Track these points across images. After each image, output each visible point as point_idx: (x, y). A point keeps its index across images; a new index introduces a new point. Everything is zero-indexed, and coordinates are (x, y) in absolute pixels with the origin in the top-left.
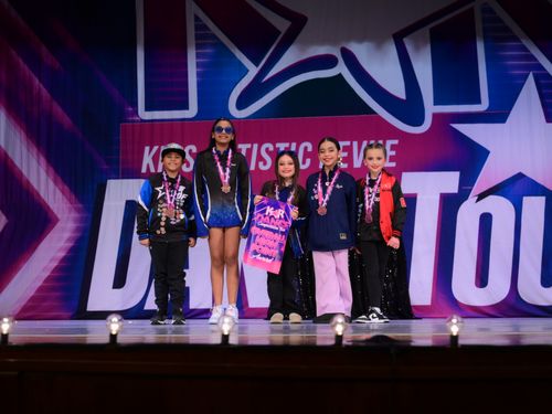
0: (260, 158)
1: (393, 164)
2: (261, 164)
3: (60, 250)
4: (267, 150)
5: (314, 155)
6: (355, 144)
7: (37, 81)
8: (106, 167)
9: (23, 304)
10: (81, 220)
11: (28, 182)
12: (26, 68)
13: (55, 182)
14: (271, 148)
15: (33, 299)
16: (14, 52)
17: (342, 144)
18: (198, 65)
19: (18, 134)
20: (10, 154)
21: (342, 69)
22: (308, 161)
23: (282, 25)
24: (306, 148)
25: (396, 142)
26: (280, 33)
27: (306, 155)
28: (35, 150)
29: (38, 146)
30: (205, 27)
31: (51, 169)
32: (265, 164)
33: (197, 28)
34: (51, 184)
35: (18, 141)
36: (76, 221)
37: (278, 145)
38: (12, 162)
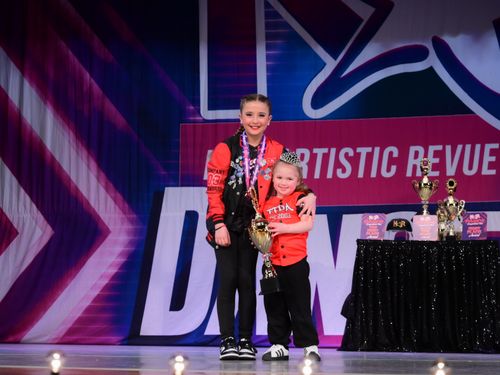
0: (338, 164)
1: (493, 172)
2: (339, 171)
3: (111, 266)
4: (346, 155)
5: (401, 162)
6: (448, 148)
7: (88, 75)
8: (163, 173)
9: (69, 325)
10: (136, 232)
11: (77, 189)
12: (76, 60)
13: (107, 189)
14: (351, 153)
15: (80, 321)
16: (63, 44)
17: (432, 149)
18: (268, 58)
19: (66, 134)
20: (57, 157)
21: (433, 61)
22: (394, 168)
23: (365, 12)
24: (391, 153)
25: (496, 146)
26: (361, 20)
27: (391, 161)
28: (84, 153)
29: (89, 148)
30: (277, 15)
31: (102, 174)
32: (344, 171)
33: (268, 15)
34: (102, 191)
35: (67, 143)
36: (129, 233)
37: (359, 150)
38: (60, 167)
